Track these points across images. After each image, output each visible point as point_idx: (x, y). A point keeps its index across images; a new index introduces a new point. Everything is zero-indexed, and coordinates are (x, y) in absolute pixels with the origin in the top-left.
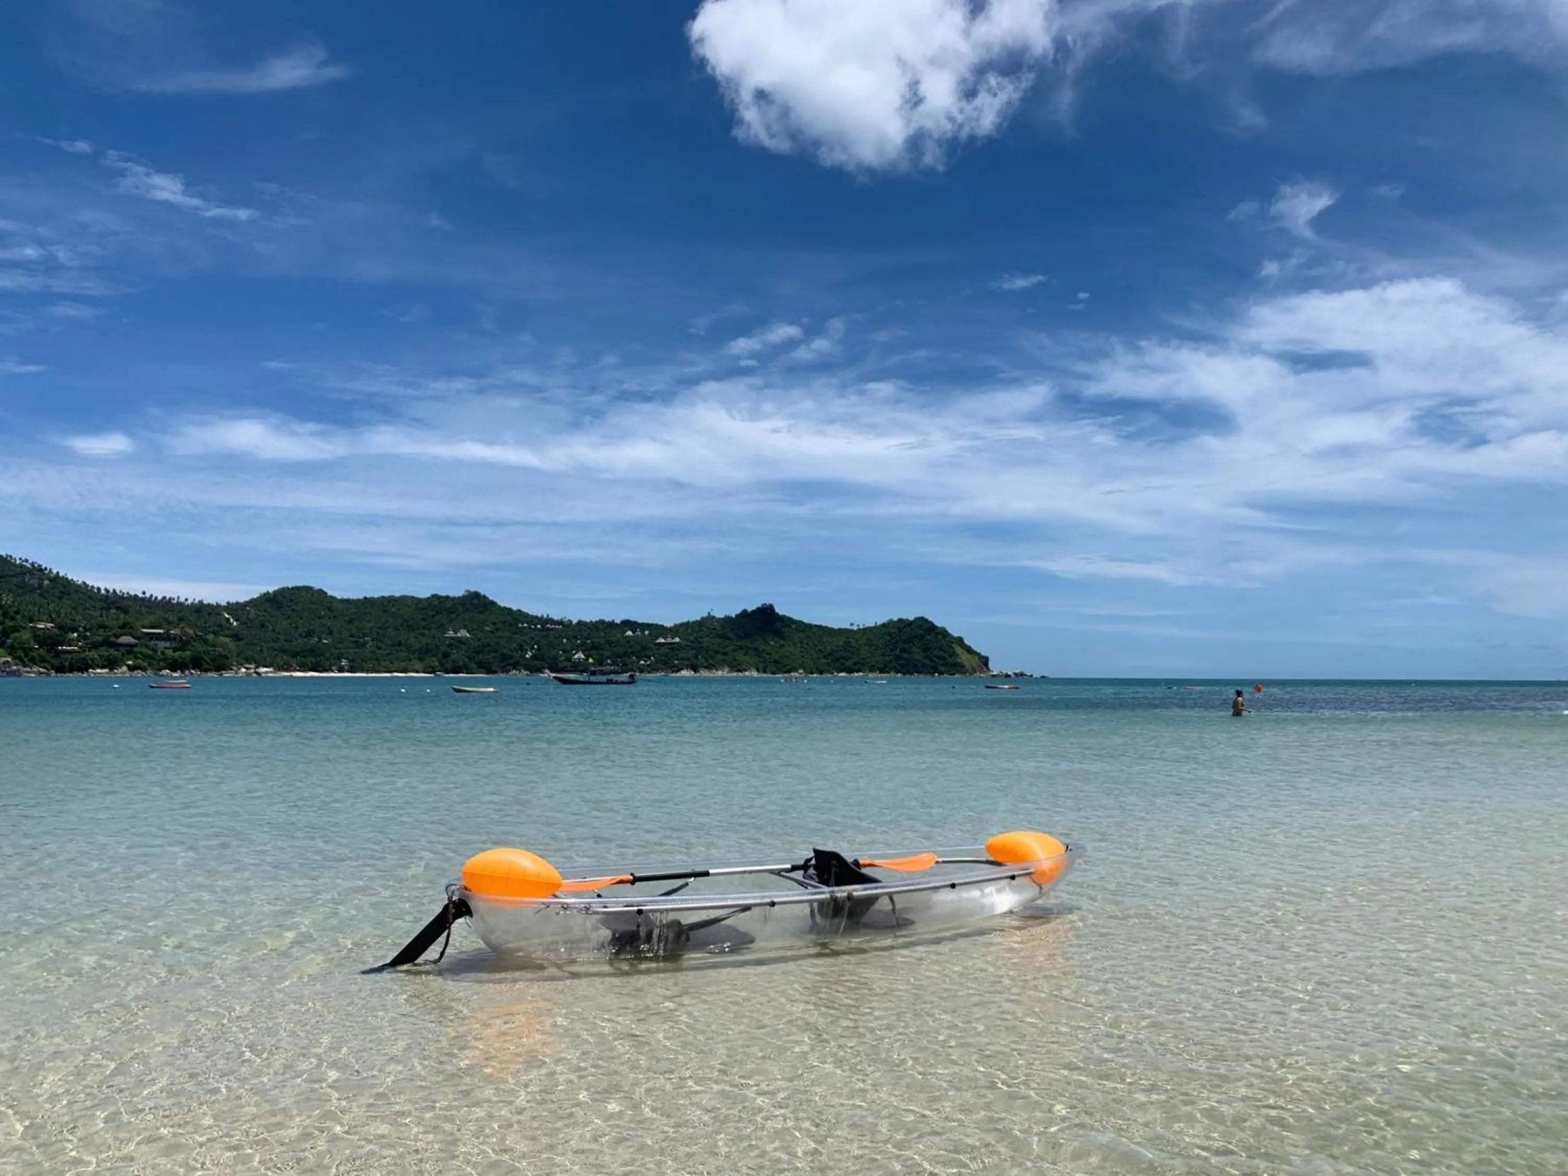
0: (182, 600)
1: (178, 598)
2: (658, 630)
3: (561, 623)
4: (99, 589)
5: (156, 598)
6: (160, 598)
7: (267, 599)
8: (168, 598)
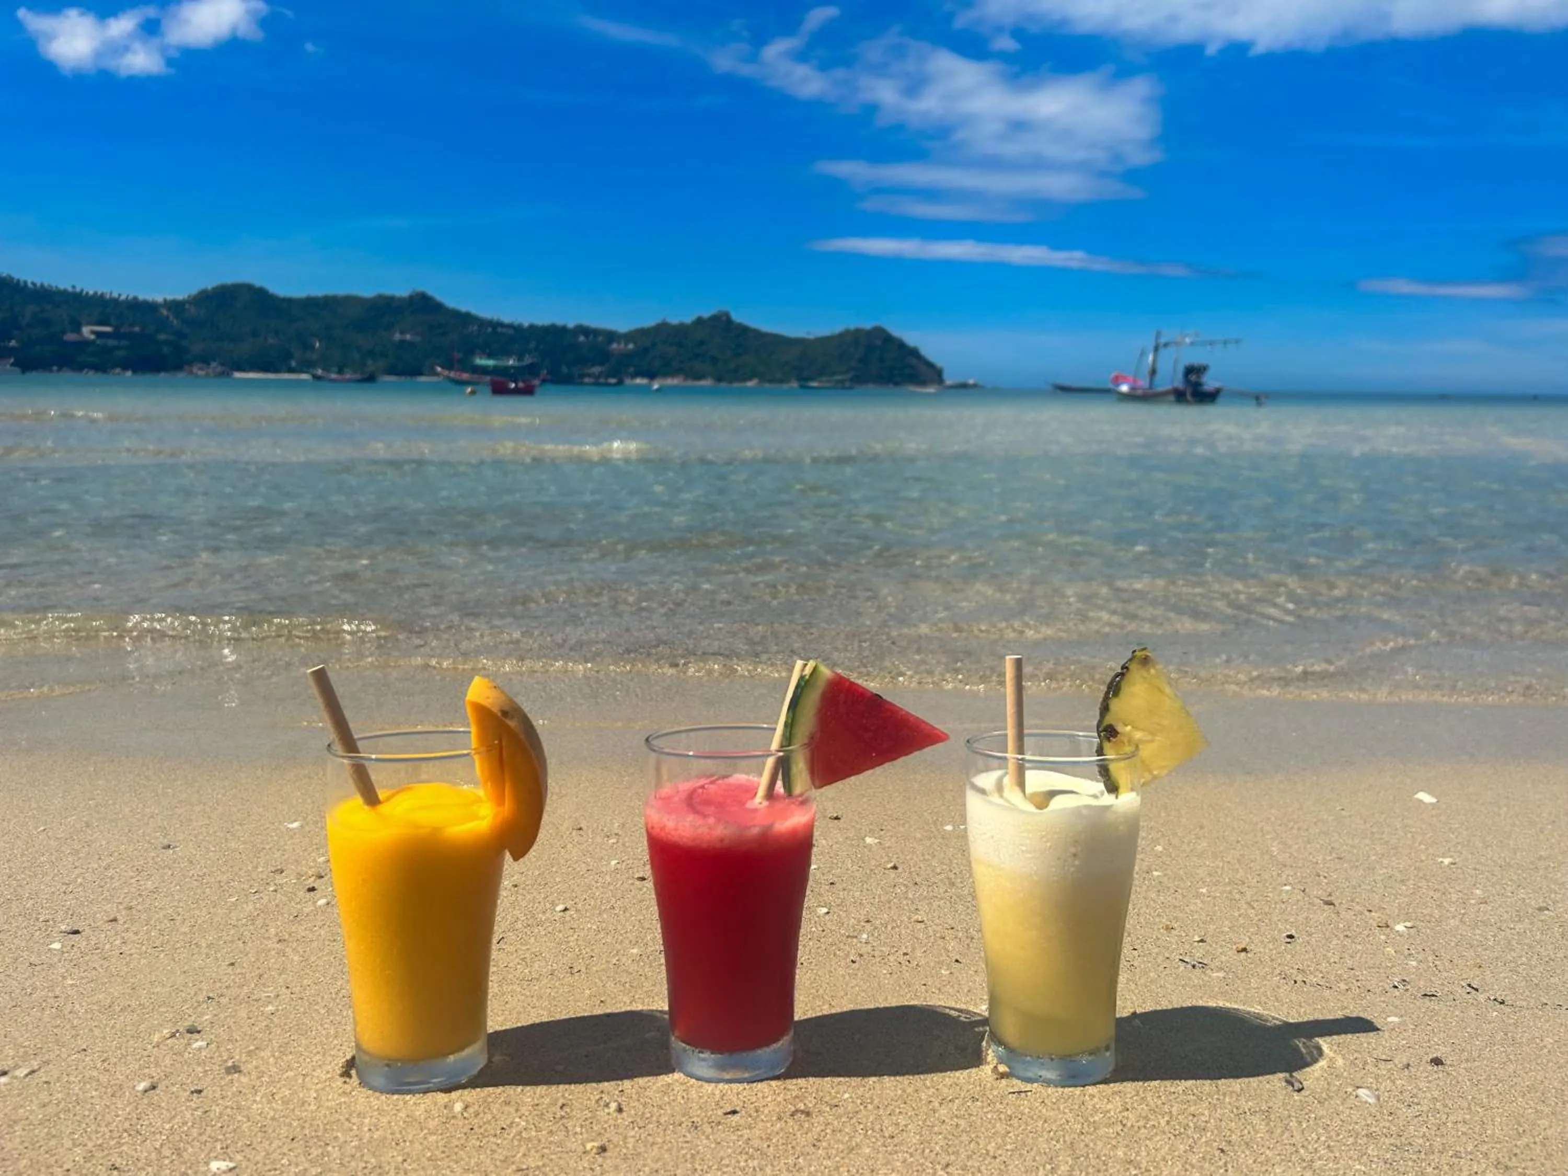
0: (115, 295)
1: (111, 293)
2: (611, 336)
3: (511, 326)
4: (25, 283)
5: (87, 293)
6: (91, 293)
7: (204, 298)
8: (99, 293)
